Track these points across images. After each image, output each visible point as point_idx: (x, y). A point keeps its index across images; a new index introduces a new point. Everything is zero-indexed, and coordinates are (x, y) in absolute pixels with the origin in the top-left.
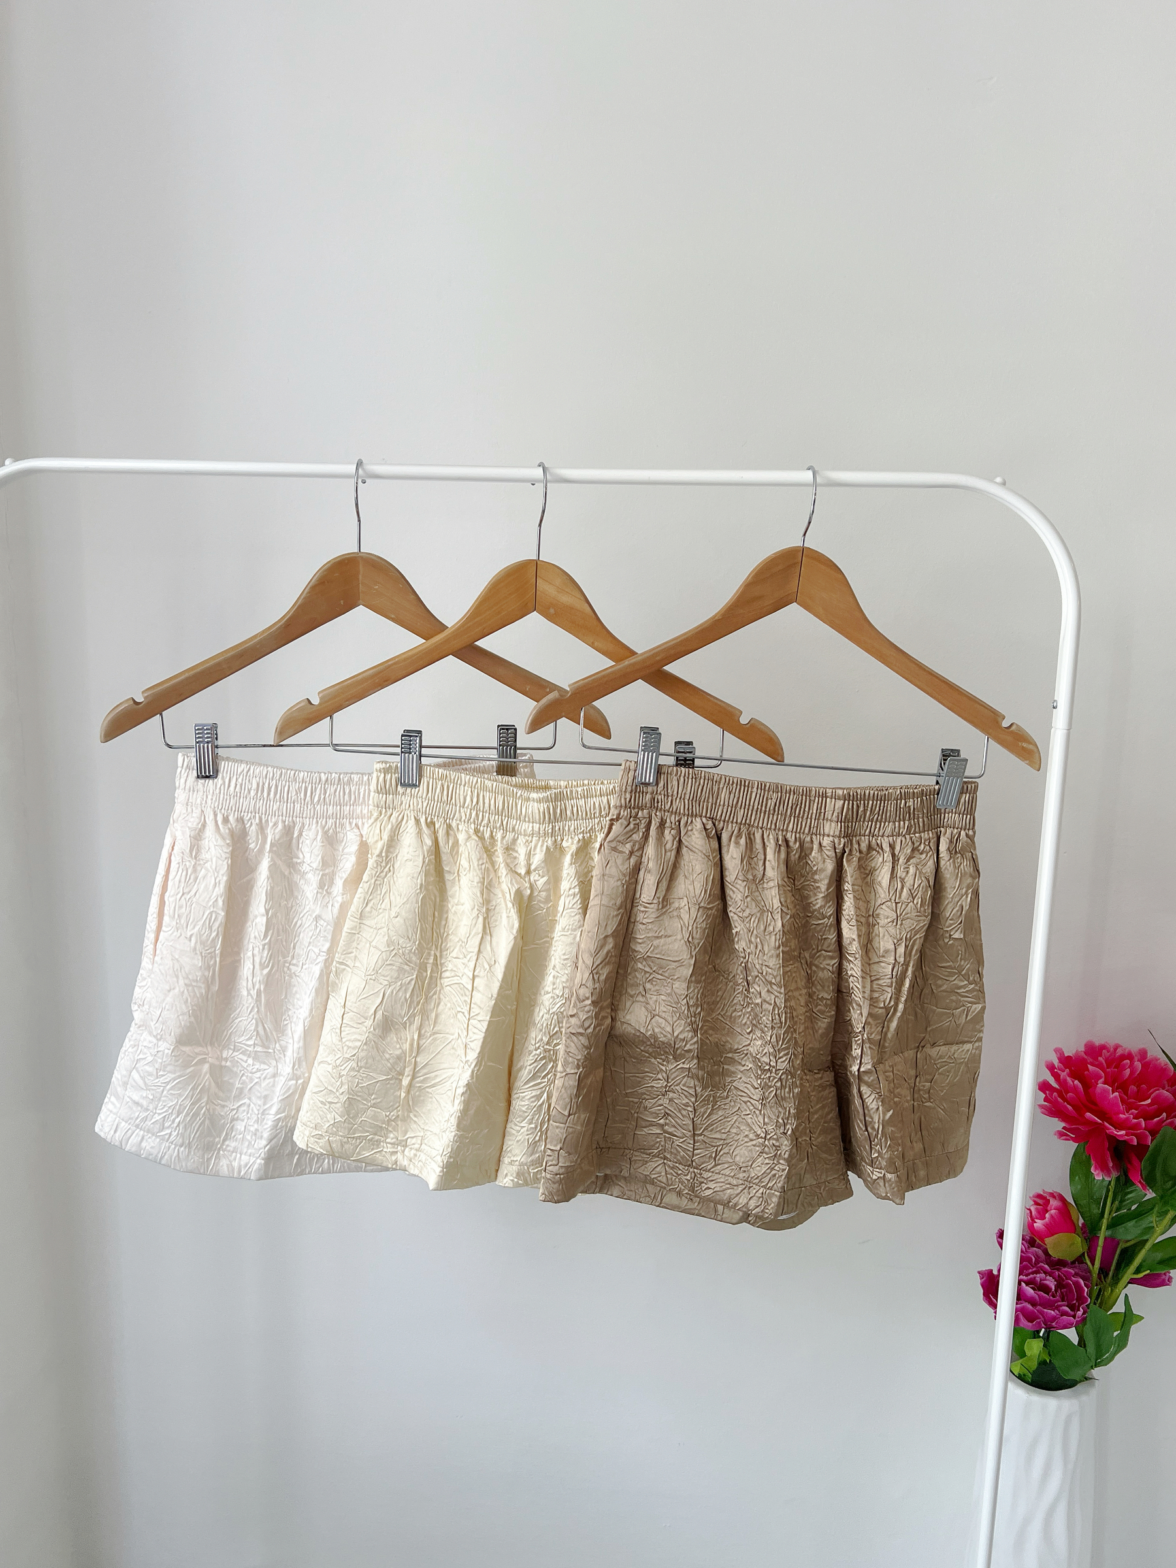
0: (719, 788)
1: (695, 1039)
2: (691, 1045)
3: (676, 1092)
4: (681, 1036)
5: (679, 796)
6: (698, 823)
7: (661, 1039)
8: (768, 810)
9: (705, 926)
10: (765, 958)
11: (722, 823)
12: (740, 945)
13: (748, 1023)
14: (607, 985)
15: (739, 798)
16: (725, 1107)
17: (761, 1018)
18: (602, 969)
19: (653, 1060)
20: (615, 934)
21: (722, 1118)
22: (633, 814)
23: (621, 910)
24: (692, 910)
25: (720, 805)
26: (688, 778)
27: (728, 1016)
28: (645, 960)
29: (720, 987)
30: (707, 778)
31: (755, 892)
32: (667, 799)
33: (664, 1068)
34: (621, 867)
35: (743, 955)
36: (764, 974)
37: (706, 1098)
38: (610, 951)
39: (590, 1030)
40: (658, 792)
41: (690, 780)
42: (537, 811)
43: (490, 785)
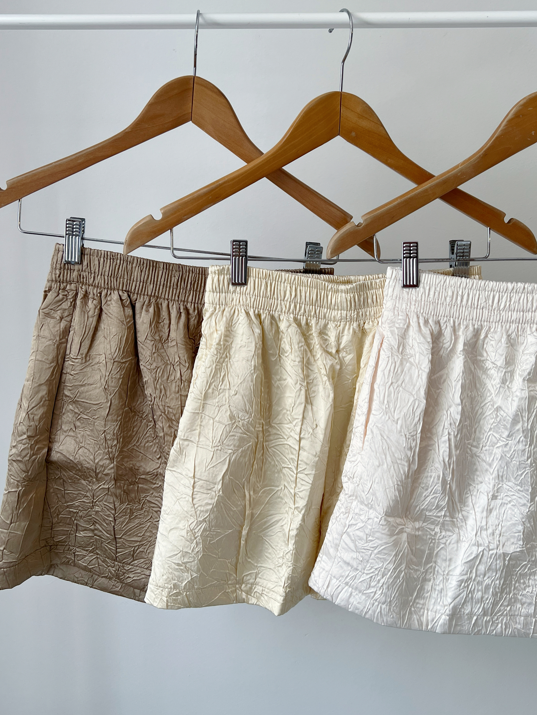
0: (132, 268)
1: (112, 465)
2: (109, 470)
3: (100, 506)
4: (101, 463)
5: (100, 273)
6: (115, 296)
7: (85, 466)
8: (172, 285)
9: (119, 377)
10: (167, 401)
11: (136, 295)
12: (148, 391)
13: (158, 450)
14: (42, 423)
15: (148, 275)
16: (141, 517)
17: (164, 447)
18: (36, 410)
19: (83, 482)
20: (49, 382)
21: (138, 525)
22: (62, 287)
23: (52, 364)
24: (108, 364)
25: (133, 281)
26: (107, 259)
27: (142, 446)
28: (74, 402)
29: (135, 424)
30: (122, 259)
31: (161, 349)
32: (91, 275)
33: (90, 488)
34: (52, 330)
35: (150, 399)
36: (166, 413)
37: (124, 511)
38: (44, 396)
39: (27, 458)
40: (84, 270)
41: (109, 261)
42: (345, 300)
43: (306, 281)
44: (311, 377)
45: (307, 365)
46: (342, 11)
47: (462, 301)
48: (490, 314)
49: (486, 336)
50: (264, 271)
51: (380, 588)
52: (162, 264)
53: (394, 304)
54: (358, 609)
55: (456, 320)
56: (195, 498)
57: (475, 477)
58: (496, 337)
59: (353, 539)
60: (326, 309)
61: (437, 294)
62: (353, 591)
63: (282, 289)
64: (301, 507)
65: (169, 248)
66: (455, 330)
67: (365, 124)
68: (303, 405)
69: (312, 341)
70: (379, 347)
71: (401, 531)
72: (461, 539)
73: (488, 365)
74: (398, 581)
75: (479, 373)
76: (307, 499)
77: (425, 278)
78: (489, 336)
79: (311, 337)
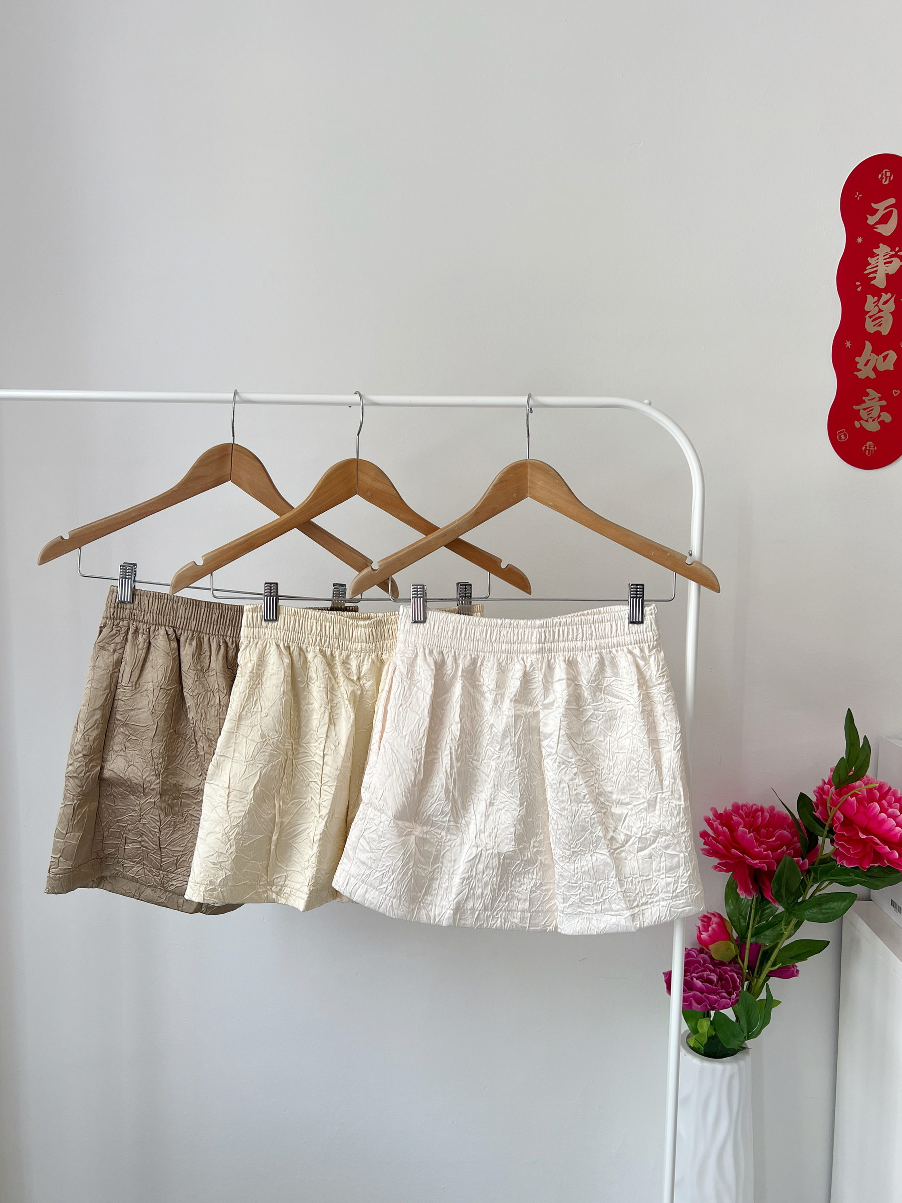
0: (178, 606)
1: (158, 781)
2: (155, 785)
3: (147, 819)
4: (148, 779)
5: (149, 611)
6: (162, 631)
7: (134, 782)
8: (213, 621)
9: (164, 702)
10: (207, 723)
11: (180, 630)
12: (190, 716)
13: (199, 769)
14: (95, 744)
15: (192, 613)
16: (183, 829)
17: (204, 765)
18: (91, 732)
19: (132, 797)
20: (103, 706)
21: (181, 836)
22: (115, 623)
23: (106, 691)
24: (155, 691)
25: (179, 618)
26: (156, 599)
27: (185, 765)
28: (125, 725)
29: (179, 745)
30: (169, 598)
31: (202, 677)
32: (141, 613)
33: (138, 802)
34: (106, 661)
35: (192, 722)
36: (206, 734)
37: (168, 823)
38: (98, 719)
39: (82, 775)
40: (135, 608)
41: (157, 600)
42: (364, 634)
43: (330, 617)
44: (335, 702)
45: (331, 691)
46: (356, 393)
47: (461, 635)
48: (484, 645)
49: (482, 664)
50: (293, 609)
51: (391, 884)
52: (204, 603)
53: (405, 637)
54: (373, 904)
55: (457, 650)
56: (229, 806)
57: (477, 787)
58: (489, 665)
59: (368, 841)
60: (348, 642)
61: (440, 628)
62: (369, 887)
63: (309, 624)
64: (324, 815)
65: (209, 589)
66: (455, 659)
67: (378, 485)
68: (327, 725)
69: (336, 670)
70: (392, 674)
71: (409, 834)
72: (464, 842)
73: (485, 689)
74: (407, 877)
75: (478, 696)
76: (329, 807)
77: (431, 615)
78: (484, 664)
79: (335, 666)
